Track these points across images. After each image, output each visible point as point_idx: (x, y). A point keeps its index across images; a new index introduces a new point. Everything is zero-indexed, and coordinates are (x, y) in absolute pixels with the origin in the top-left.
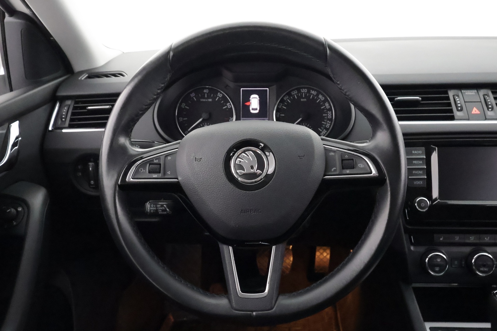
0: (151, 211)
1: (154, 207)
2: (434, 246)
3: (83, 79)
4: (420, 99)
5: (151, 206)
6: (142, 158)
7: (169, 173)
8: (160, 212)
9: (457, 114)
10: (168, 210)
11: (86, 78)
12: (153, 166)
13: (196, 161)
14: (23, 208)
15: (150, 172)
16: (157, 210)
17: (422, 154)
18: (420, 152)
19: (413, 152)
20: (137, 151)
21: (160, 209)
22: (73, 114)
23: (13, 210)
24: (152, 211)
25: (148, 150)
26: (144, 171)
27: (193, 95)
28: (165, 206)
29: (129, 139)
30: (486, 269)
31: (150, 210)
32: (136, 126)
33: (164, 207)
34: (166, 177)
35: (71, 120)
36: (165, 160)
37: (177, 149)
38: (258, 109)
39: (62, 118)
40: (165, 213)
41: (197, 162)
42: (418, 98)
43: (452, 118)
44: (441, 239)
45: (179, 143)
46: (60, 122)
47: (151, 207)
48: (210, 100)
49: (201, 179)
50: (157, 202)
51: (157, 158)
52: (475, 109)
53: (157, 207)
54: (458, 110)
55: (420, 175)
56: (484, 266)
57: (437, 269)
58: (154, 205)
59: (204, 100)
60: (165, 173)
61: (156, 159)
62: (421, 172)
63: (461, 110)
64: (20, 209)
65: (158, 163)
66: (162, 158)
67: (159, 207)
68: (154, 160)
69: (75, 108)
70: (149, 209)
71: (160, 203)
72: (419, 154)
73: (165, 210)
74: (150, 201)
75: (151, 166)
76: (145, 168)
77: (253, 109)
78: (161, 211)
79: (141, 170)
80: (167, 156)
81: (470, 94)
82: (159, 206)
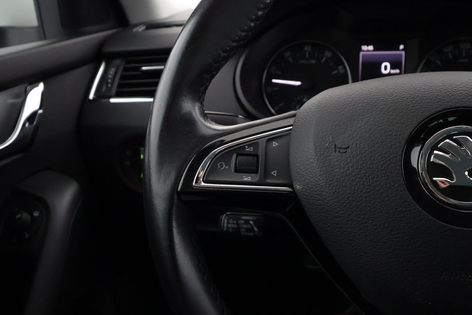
0: (229, 230)
1: (233, 223)
3: (139, 30)
5: (230, 221)
6: (222, 143)
7: (274, 173)
8: (244, 232)
10: (256, 229)
11: (143, 30)
12: (244, 158)
13: (335, 152)
14: (41, 213)
15: (237, 170)
16: (238, 229)
20: (215, 130)
21: (243, 228)
22: (123, 78)
23: (26, 216)
24: (231, 230)
25: (235, 128)
26: (227, 167)
27: (288, 54)
28: (251, 222)
29: (200, 105)
31: (228, 228)
32: (214, 81)
33: (250, 224)
34: (269, 181)
35: (120, 86)
36: (266, 147)
37: (291, 127)
39: (107, 83)
40: (252, 234)
41: (339, 154)
45: (294, 116)
46: (104, 89)
47: (228, 223)
48: (313, 62)
49: (348, 192)
50: (239, 215)
51: (252, 144)
53: (237, 224)
58: (234, 220)
59: (304, 62)
60: (266, 174)
61: (249, 146)
64: (36, 214)
65: (254, 153)
66: (262, 144)
67: (242, 224)
68: (247, 147)
69: (125, 70)
70: (225, 225)
71: (244, 218)
73: (251, 230)
74: (228, 213)
75: (240, 158)
76: (228, 163)
78: (244, 230)
79: (221, 166)
80: (271, 139)
82: (242, 222)
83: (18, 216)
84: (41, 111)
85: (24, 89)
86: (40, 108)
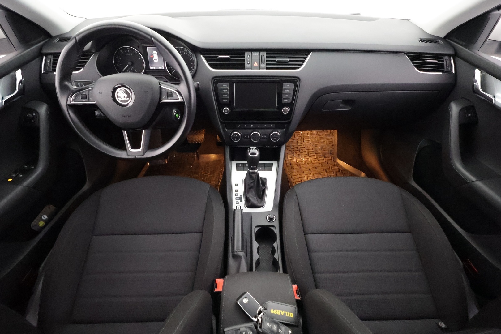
1: (99, 113)
2: (236, 129)
3: (56, 42)
4: (230, 57)
7: (91, 99)
9: (247, 66)
11: (58, 42)
14: (35, 114)
15: (82, 99)
17: (227, 86)
18: (226, 86)
19: (223, 86)
20: (75, 88)
22: (54, 64)
23: (30, 115)
26: (79, 98)
27: (122, 51)
29: (69, 82)
30: (256, 139)
34: (90, 101)
36: (88, 93)
37: (93, 88)
38: (158, 59)
39: (48, 66)
42: (229, 57)
43: (244, 68)
44: (239, 126)
46: (47, 68)
48: (131, 54)
52: (256, 63)
54: (248, 64)
55: (226, 97)
56: (256, 138)
57: (236, 139)
59: (128, 54)
60: (89, 99)
62: (227, 96)
63: (249, 64)
64: (34, 114)
65: (85, 94)
68: (83, 93)
69: (54, 60)
72: (226, 87)
75: (82, 96)
77: (155, 60)
79: (77, 98)
80: (89, 91)
81: (256, 54)
83: (28, 115)
84: (23, 79)
85: (14, 73)
86: (23, 78)
